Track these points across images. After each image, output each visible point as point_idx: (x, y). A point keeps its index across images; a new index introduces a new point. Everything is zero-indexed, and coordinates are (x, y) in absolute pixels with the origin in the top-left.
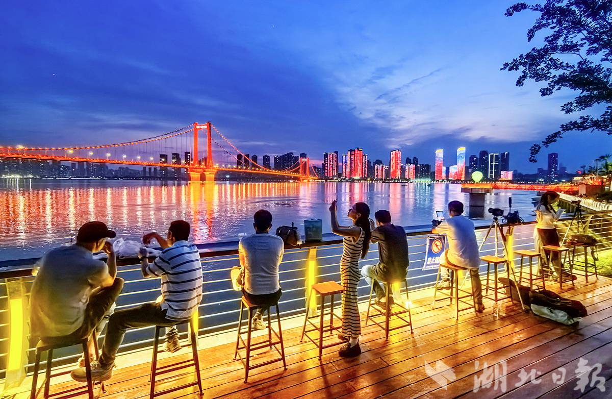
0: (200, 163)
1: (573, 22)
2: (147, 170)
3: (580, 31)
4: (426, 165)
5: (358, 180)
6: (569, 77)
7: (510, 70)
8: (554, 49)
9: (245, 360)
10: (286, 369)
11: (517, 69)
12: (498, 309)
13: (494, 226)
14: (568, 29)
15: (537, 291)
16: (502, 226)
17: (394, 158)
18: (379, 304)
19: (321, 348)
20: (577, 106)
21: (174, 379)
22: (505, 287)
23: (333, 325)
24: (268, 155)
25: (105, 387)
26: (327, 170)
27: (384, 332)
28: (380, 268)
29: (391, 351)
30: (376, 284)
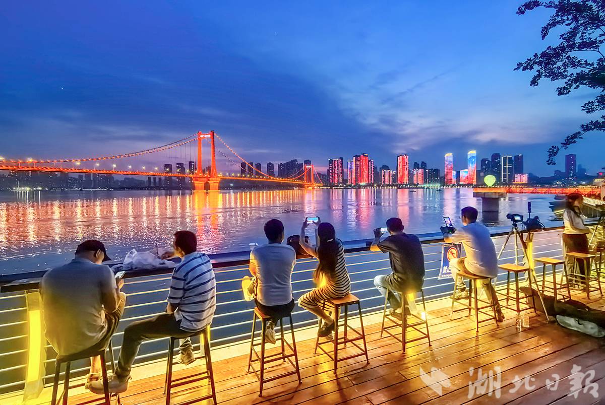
0: (204, 172)
1: (589, 18)
2: (152, 180)
3: (598, 27)
4: (435, 169)
5: (364, 186)
6: (588, 74)
7: (524, 69)
8: (572, 46)
9: (259, 373)
10: (300, 383)
11: (532, 68)
12: (520, 320)
13: (513, 233)
14: (585, 25)
15: (563, 301)
16: (522, 232)
17: (402, 163)
18: (393, 315)
19: (336, 361)
20: (599, 105)
21: (188, 391)
22: (527, 297)
23: (347, 337)
24: (271, 162)
25: (121, 400)
26: (332, 176)
27: (401, 344)
28: (394, 277)
29: (409, 365)
30: (390, 295)
